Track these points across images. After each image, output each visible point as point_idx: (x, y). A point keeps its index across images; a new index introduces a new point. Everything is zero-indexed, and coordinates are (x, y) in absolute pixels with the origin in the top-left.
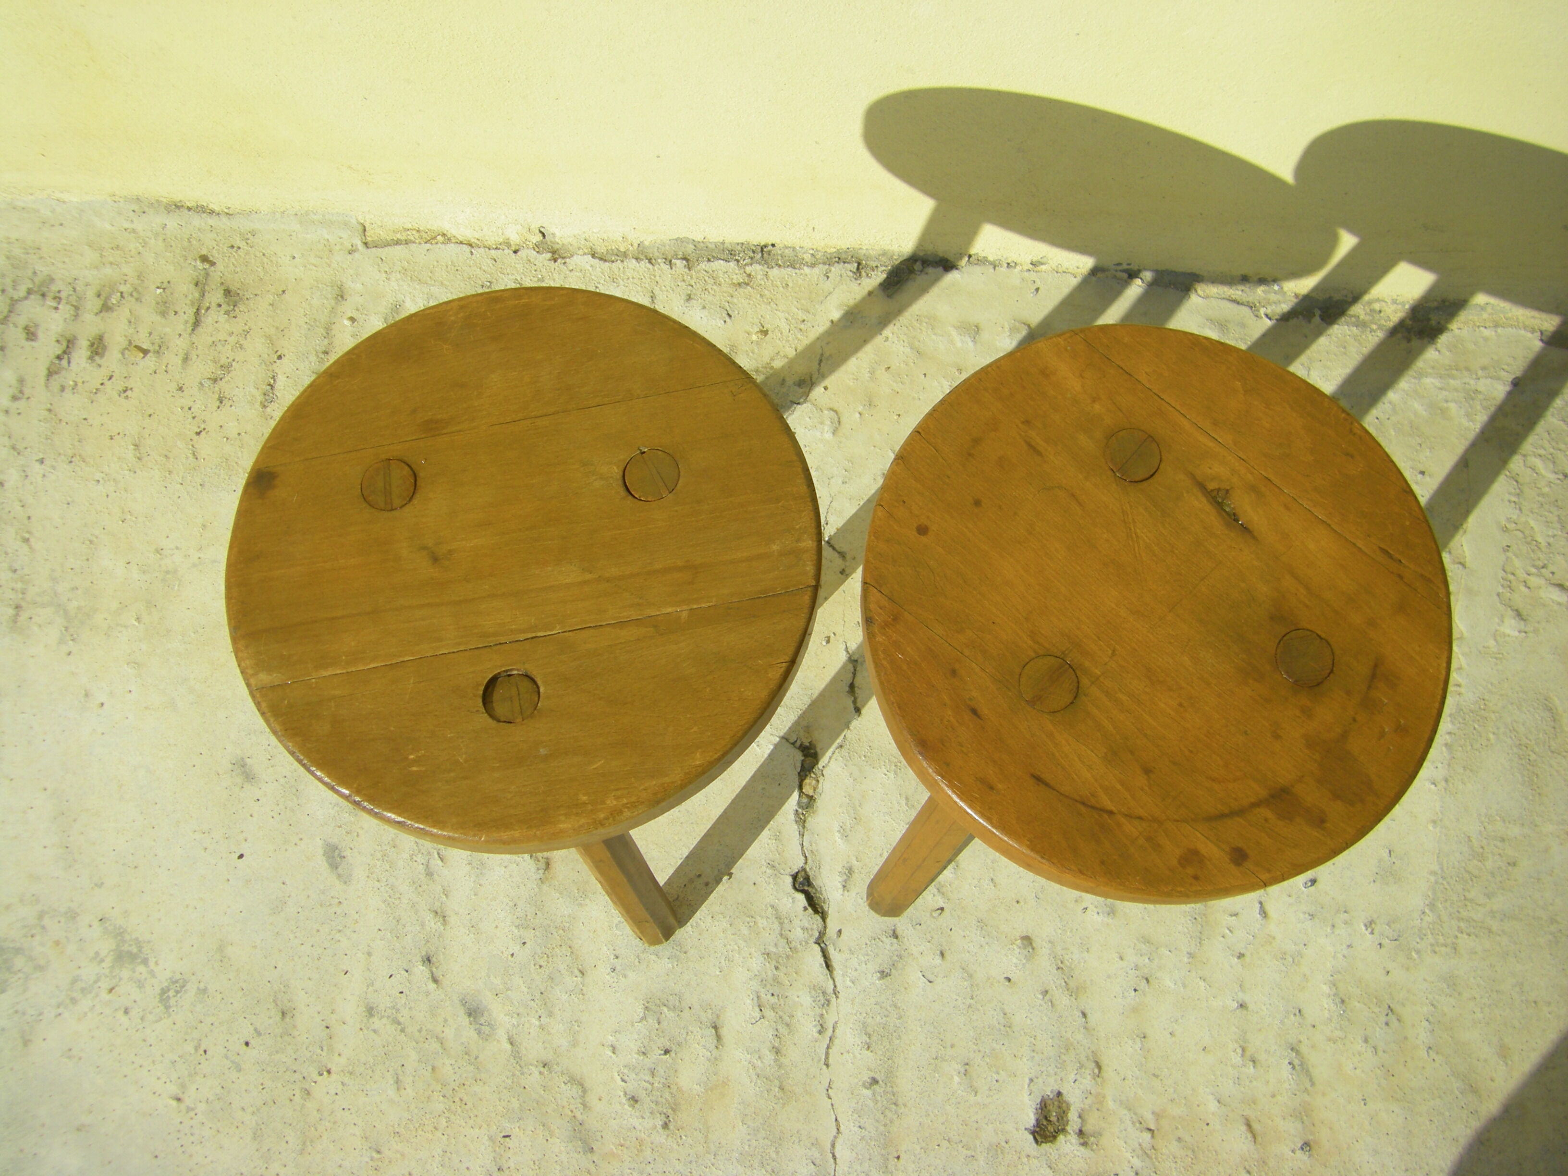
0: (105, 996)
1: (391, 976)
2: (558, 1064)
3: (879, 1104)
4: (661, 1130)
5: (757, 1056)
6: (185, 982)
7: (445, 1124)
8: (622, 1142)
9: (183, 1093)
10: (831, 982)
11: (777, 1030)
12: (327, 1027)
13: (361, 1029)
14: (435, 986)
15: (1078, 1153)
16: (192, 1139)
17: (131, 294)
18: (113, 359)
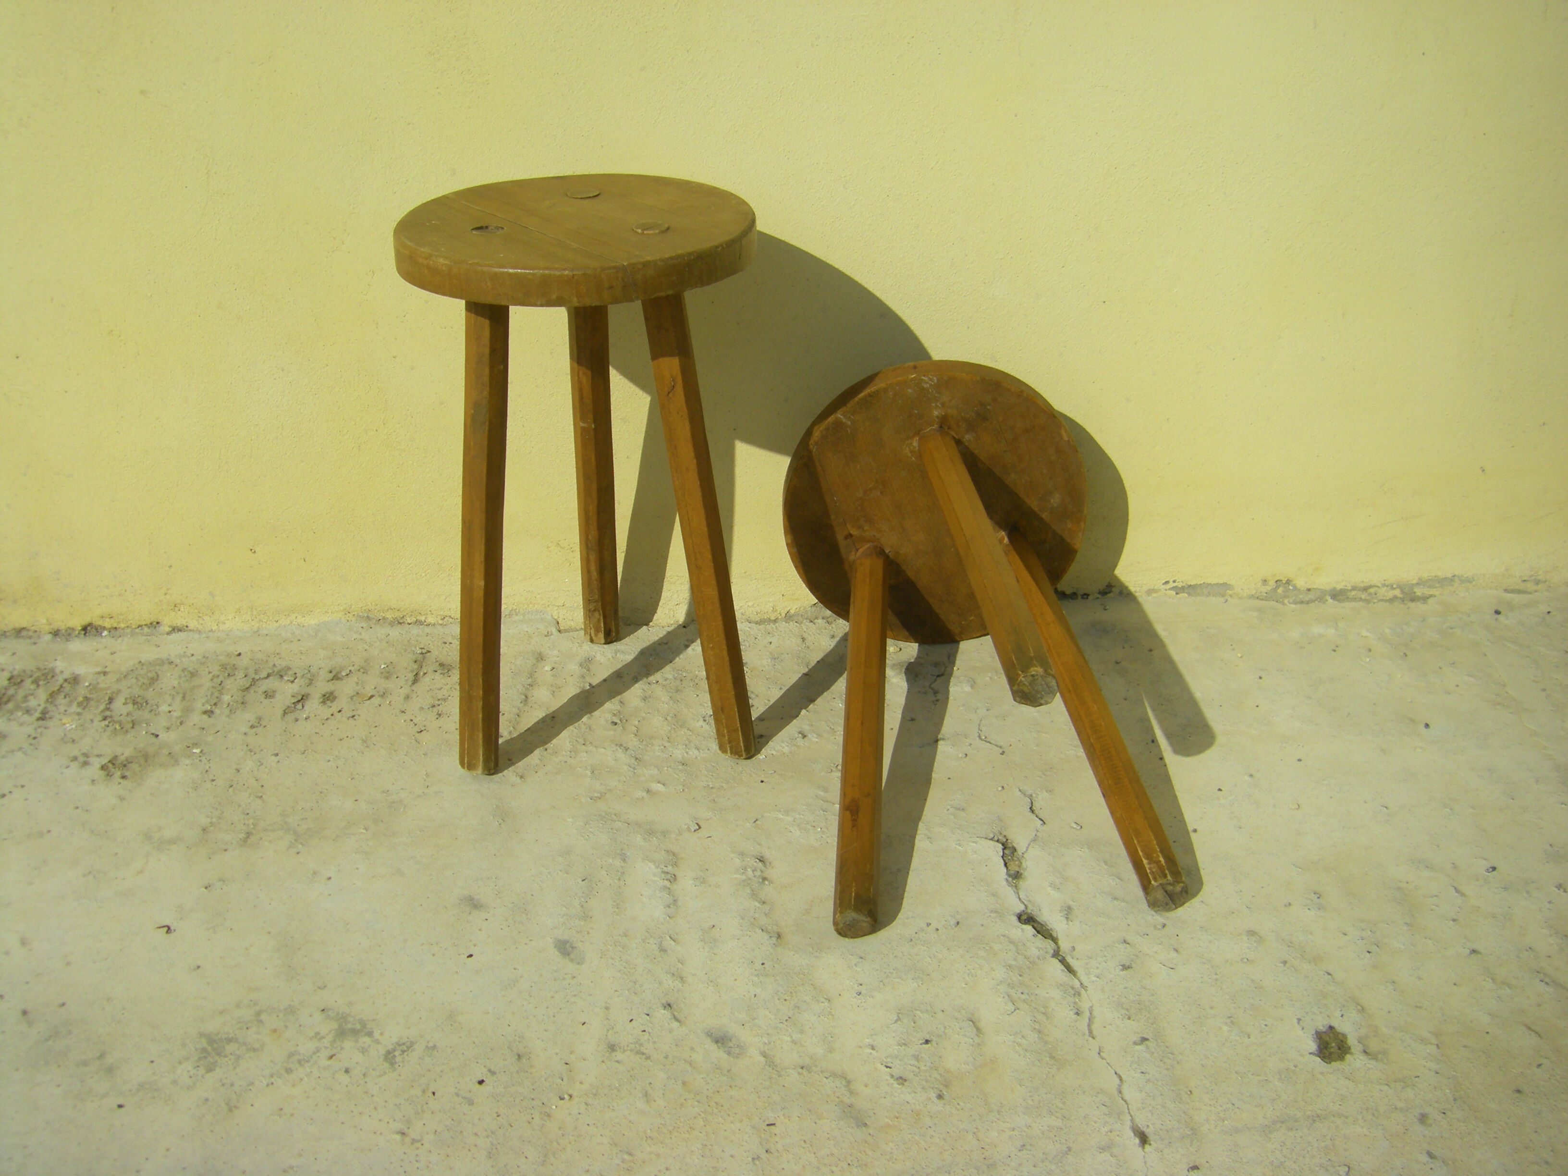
0: (325, 1062)
1: (631, 1020)
2: (816, 1066)
3: (1155, 1055)
4: (936, 1100)
5: (1020, 1036)
6: (412, 1044)
7: (702, 1123)
8: (897, 1115)
9: (409, 1128)
10: (1077, 980)
11: (1034, 1017)
12: (567, 1064)
13: (603, 1062)
14: (678, 1024)
15: (1371, 1066)
16: (418, 1165)
17: (359, 670)
18: (342, 702)
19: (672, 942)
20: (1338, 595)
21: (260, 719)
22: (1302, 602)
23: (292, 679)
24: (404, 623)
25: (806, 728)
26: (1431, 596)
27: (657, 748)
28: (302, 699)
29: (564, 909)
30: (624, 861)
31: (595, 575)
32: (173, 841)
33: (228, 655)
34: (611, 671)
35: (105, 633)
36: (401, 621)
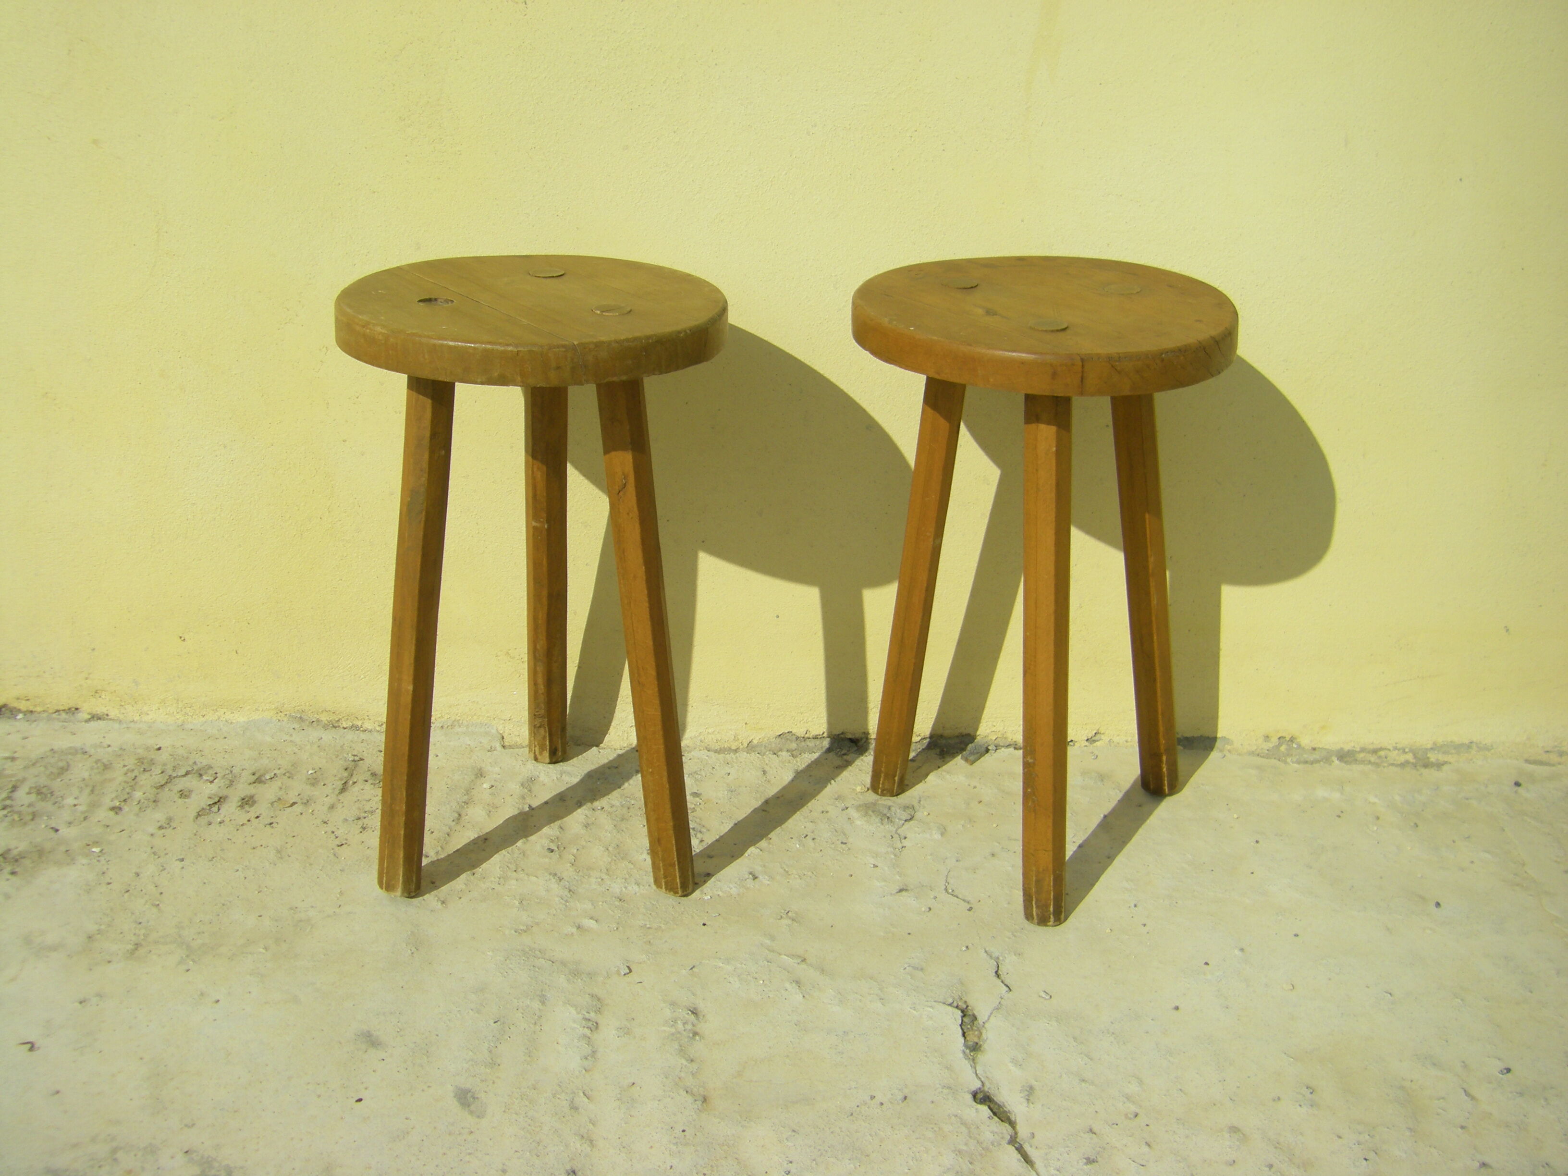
10: (1034, 1173)
17: (284, 774)
18: (262, 807)
19: (586, 1100)
20: (1345, 756)
21: (170, 820)
22: (1306, 762)
23: (211, 779)
24: (339, 726)
25: (758, 869)
26: (1445, 763)
27: (593, 880)
28: (219, 801)
29: (471, 1053)
30: (543, 1003)
31: (542, 688)
32: (54, 948)
33: (148, 749)
34: (554, 793)
35: (20, 716)
36: (337, 725)
